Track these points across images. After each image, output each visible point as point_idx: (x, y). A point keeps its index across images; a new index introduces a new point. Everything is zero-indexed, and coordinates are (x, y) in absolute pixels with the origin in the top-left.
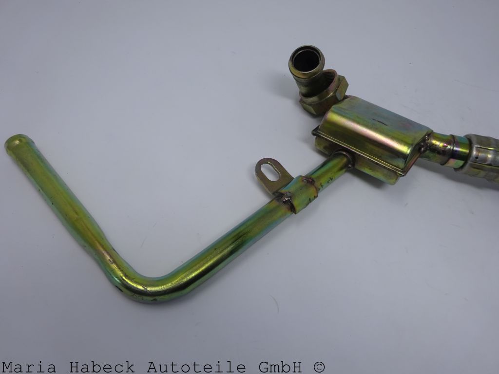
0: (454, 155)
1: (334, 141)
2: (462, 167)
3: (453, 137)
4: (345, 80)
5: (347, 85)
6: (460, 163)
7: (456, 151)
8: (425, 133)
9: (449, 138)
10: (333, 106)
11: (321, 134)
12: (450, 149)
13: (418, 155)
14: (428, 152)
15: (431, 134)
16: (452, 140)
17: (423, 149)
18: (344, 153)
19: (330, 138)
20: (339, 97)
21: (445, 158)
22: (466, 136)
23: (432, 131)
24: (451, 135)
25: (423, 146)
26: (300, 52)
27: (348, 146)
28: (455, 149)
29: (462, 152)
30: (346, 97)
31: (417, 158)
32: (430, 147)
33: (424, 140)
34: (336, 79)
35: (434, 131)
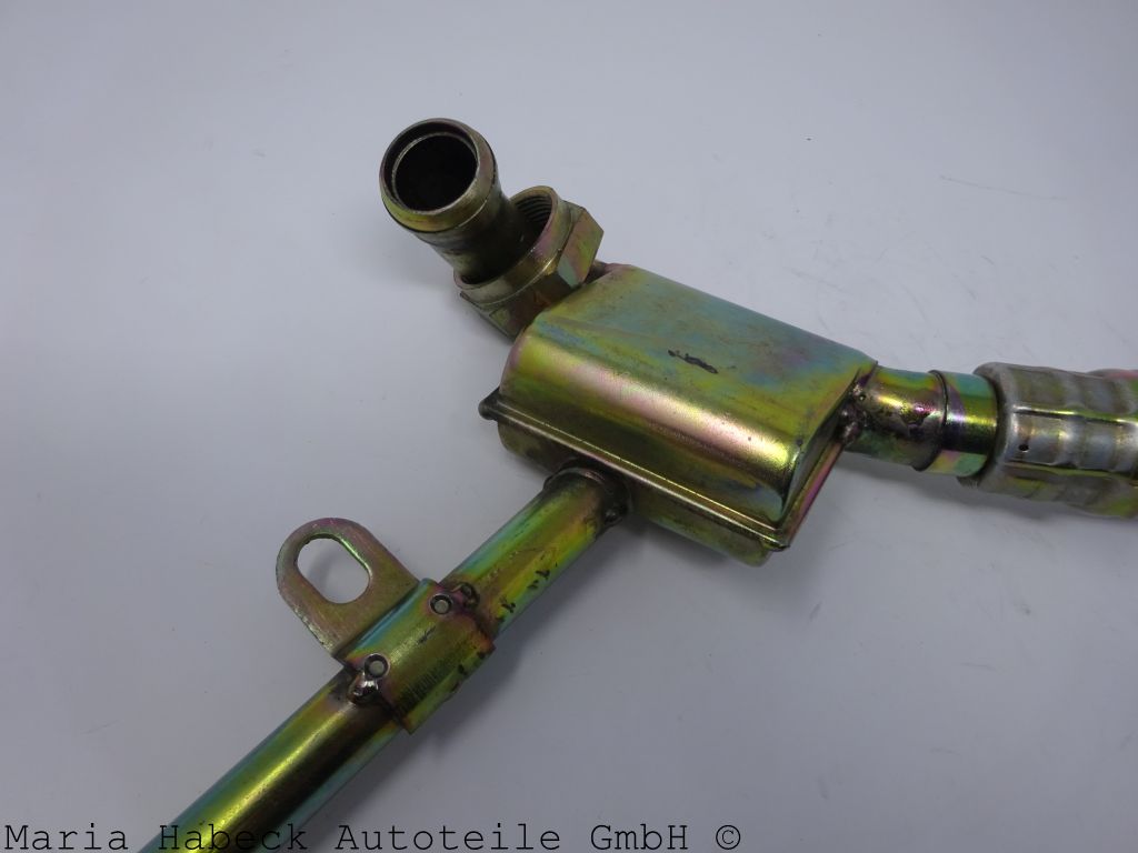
0: (953, 438)
1: (551, 437)
2: (979, 475)
3: (939, 377)
4: (589, 216)
5: (596, 233)
6: (974, 461)
7: (955, 425)
8: (849, 377)
9: (930, 387)
10: (540, 318)
11: (506, 412)
12: (936, 420)
13: (837, 448)
14: (865, 435)
15: (870, 376)
16: (941, 388)
17: (849, 429)
18: (588, 475)
19: (538, 426)
20: (570, 277)
21: (926, 451)
22: (983, 372)
23: (875, 366)
24: (932, 372)
25: (847, 420)
26: (415, 142)
27: (596, 452)
28: (952, 417)
29: (973, 426)
30: (597, 272)
31: (839, 454)
32: (870, 419)
33: (848, 400)
34: (555, 218)
35: (880, 364)
